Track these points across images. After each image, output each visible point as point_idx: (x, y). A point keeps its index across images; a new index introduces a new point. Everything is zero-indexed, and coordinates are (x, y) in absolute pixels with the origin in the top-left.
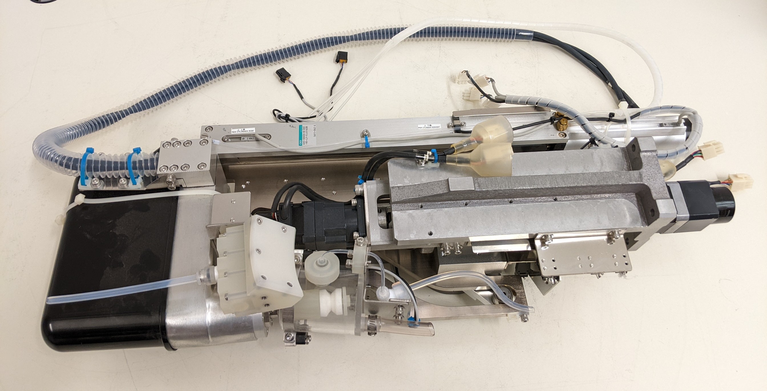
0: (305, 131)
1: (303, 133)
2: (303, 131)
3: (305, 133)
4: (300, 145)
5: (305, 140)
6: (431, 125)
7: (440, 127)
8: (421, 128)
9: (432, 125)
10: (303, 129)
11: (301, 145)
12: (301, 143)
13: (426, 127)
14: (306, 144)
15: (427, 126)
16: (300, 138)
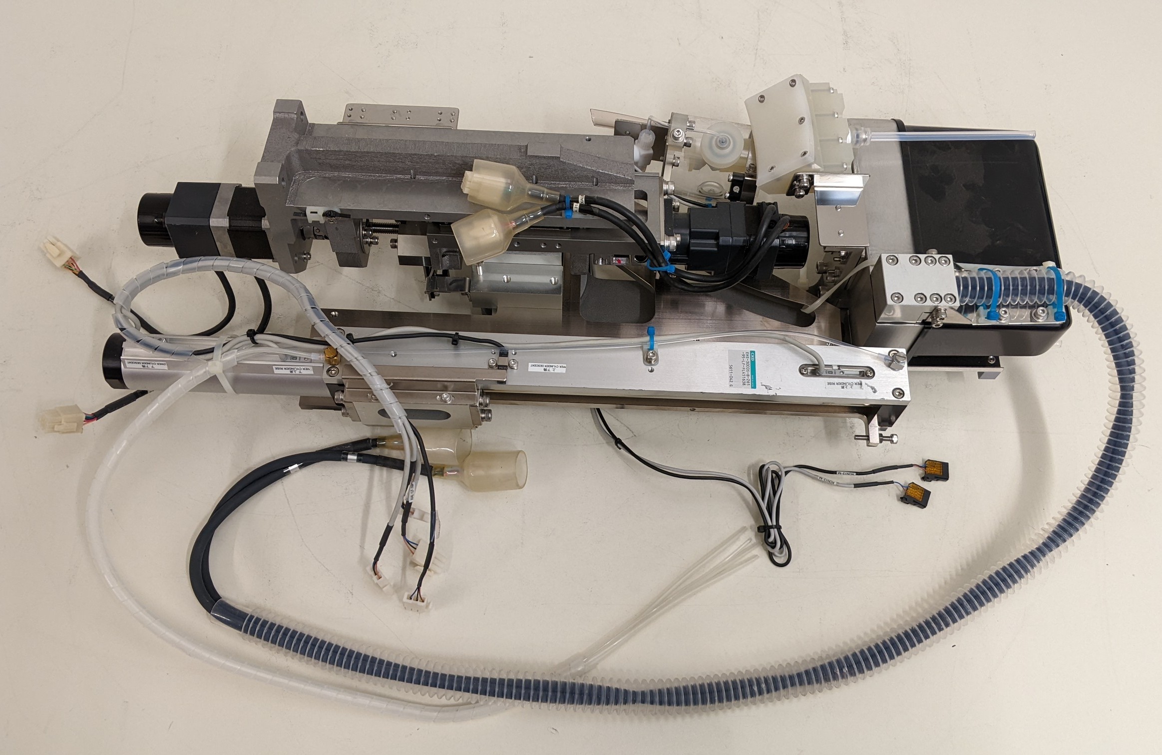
0: (746, 377)
1: (750, 374)
2: (750, 378)
3: (746, 374)
4: (754, 352)
5: (745, 359)
6: (545, 370)
7: (530, 364)
8: (561, 367)
9: (543, 371)
10: (750, 381)
11: (751, 352)
12: (753, 356)
13: (552, 366)
14: (745, 353)
15: (551, 369)
16: (753, 364)
